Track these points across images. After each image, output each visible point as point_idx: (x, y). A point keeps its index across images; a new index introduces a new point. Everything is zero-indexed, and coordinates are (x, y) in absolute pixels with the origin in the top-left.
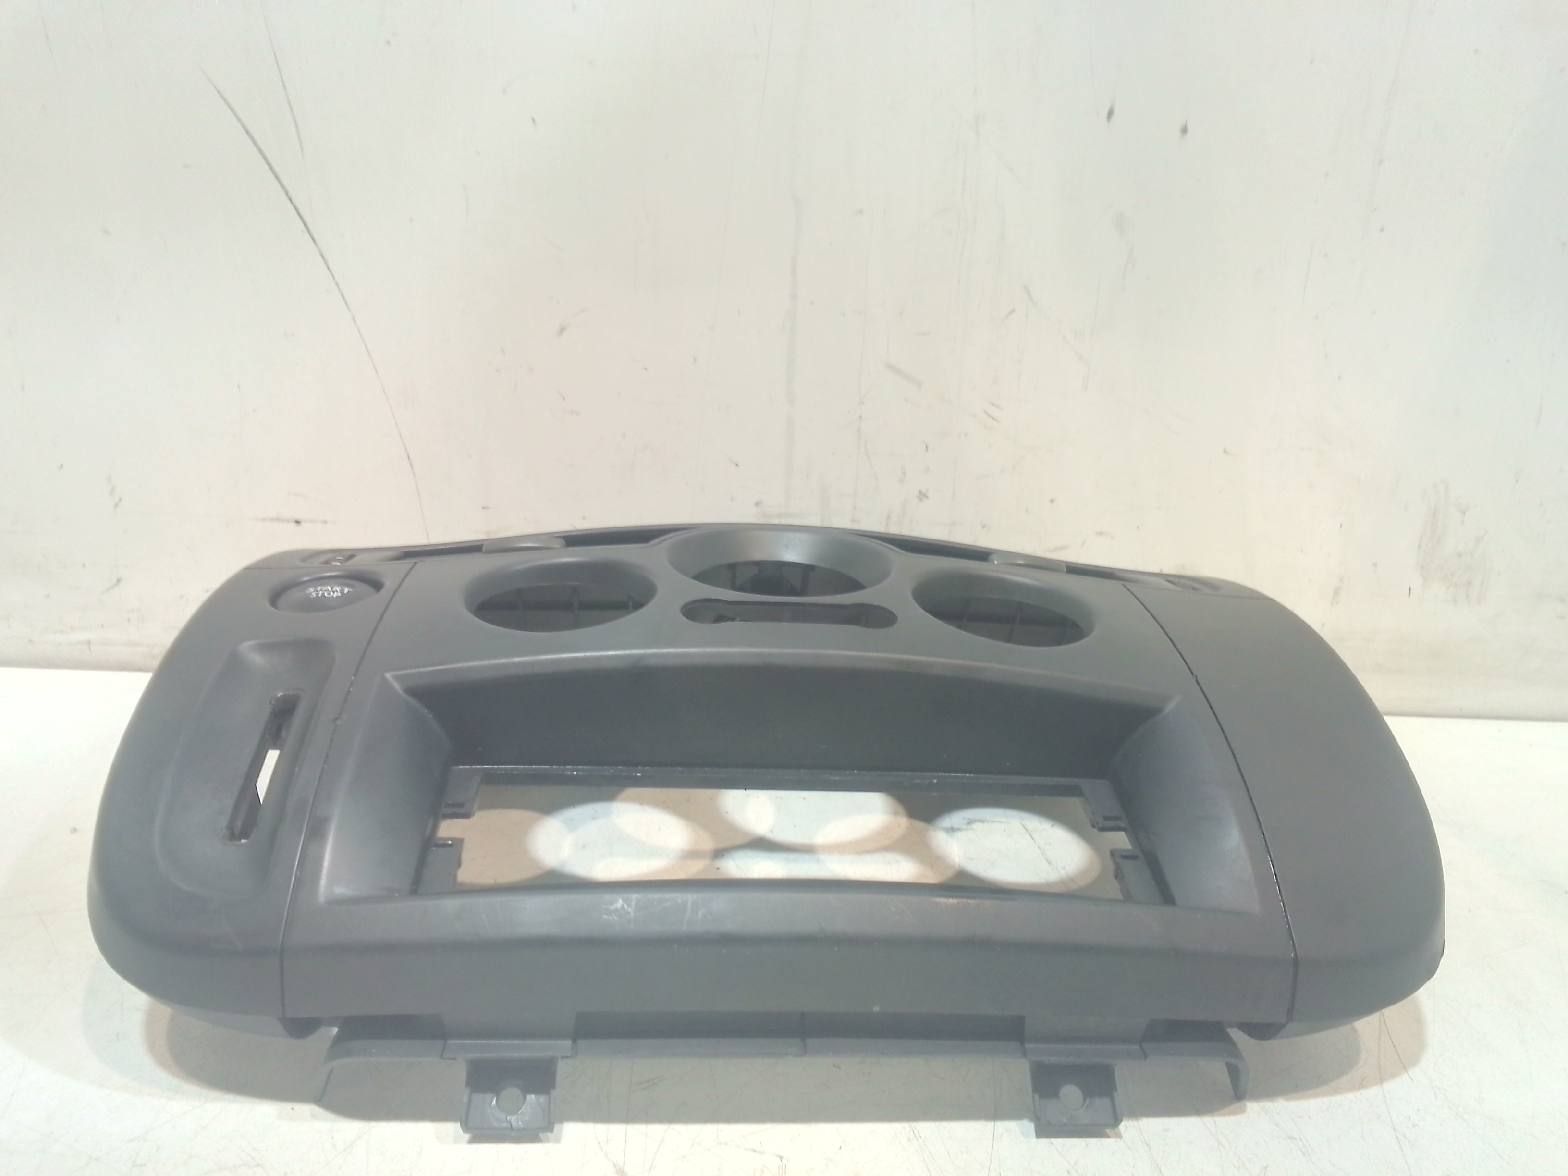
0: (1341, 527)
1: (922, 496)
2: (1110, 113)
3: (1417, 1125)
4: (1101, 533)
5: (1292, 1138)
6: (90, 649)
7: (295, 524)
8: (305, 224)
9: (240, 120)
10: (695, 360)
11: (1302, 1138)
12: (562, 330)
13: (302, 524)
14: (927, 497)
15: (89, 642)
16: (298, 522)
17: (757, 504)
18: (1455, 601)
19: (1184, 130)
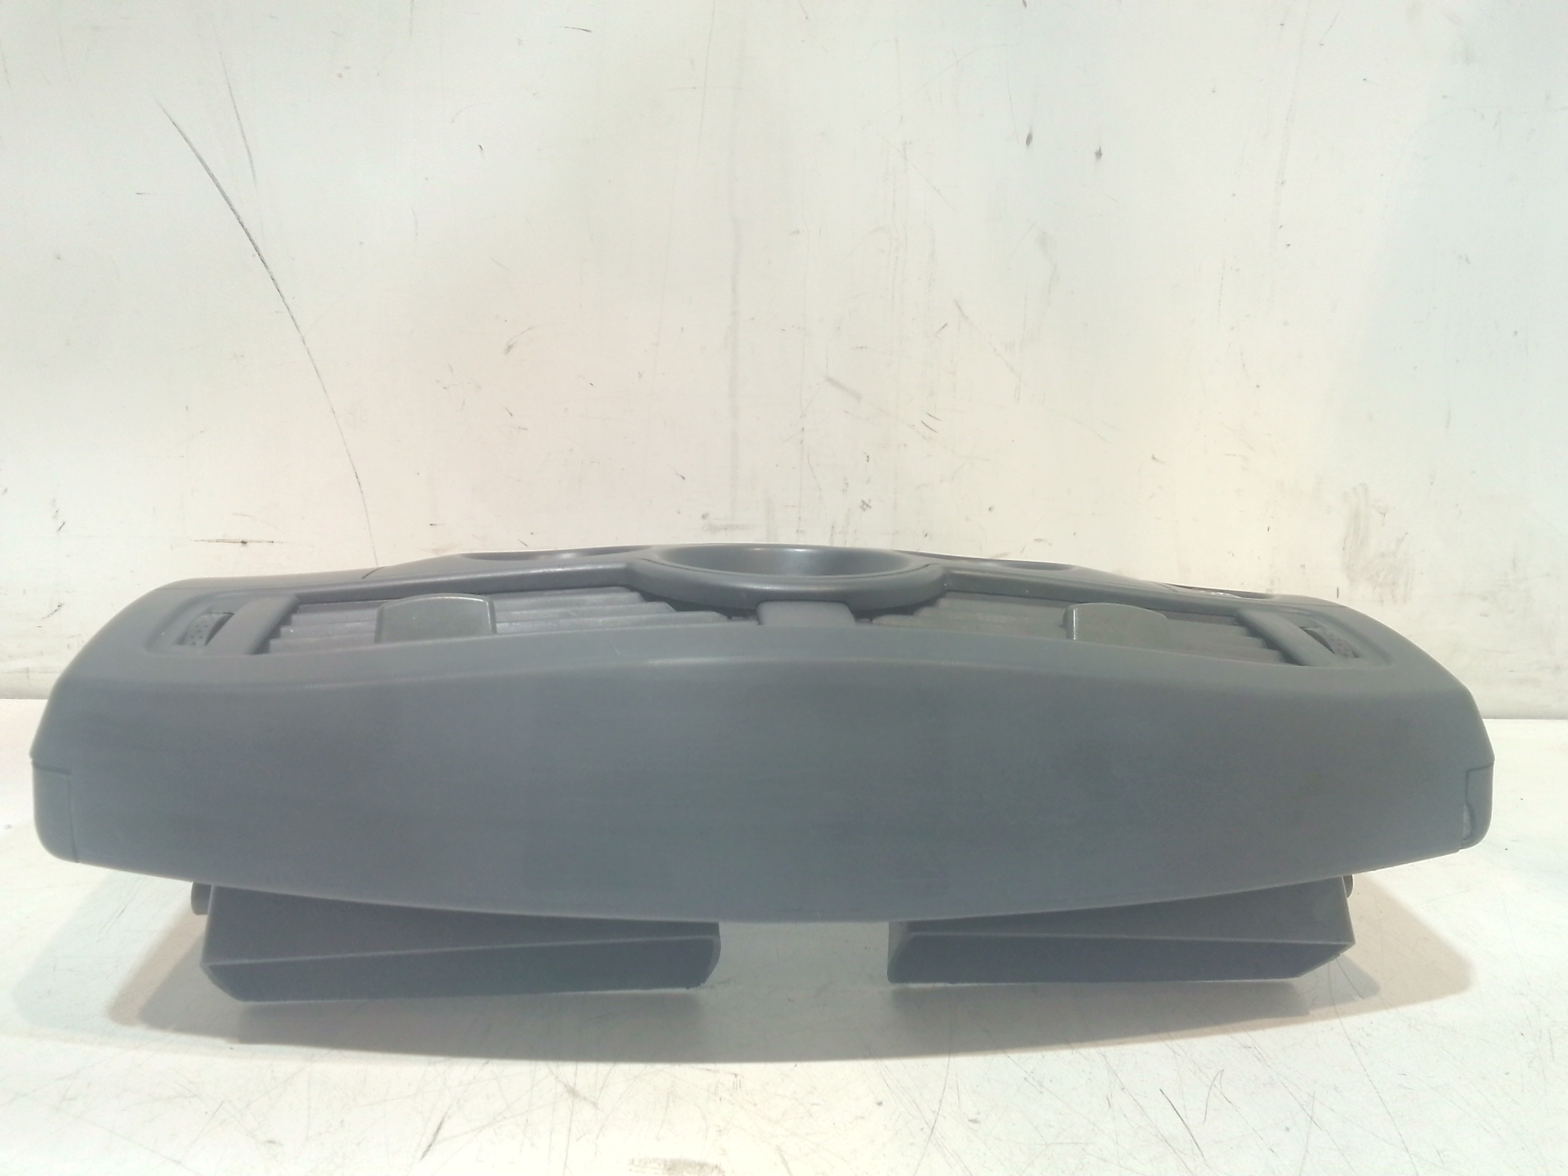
0: (1268, 530)
1: (865, 505)
2: (1029, 139)
3: (1370, 1035)
4: (1038, 540)
5: (1247, 1047)
6: (28, 677)
7: (240, 544)
8: (256, 249)
9: (194, 150)
10: (640, 375)
11: (1256, 1046)
12: (510, 348)
13: (248, 544)
14: (870, 507)
15: (27, 671)
16: (244, 542)
17: (704, 517)
18: (1382, 601)
19: (1099, 154)
